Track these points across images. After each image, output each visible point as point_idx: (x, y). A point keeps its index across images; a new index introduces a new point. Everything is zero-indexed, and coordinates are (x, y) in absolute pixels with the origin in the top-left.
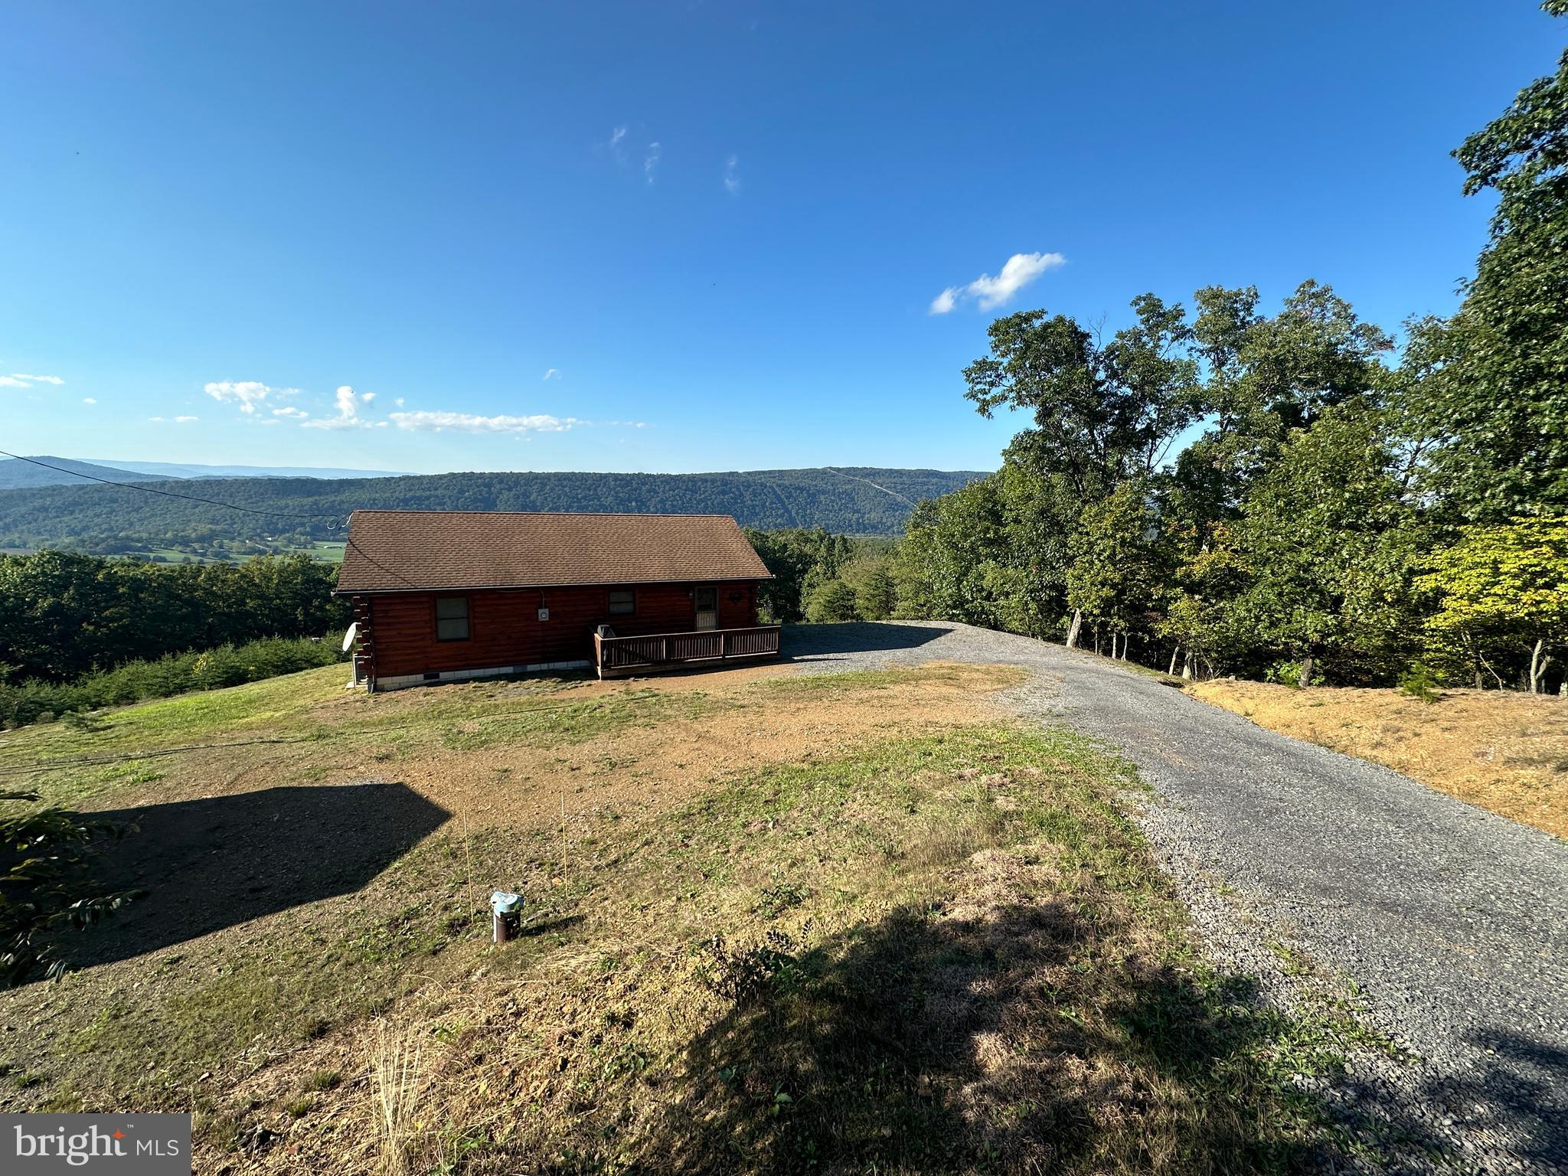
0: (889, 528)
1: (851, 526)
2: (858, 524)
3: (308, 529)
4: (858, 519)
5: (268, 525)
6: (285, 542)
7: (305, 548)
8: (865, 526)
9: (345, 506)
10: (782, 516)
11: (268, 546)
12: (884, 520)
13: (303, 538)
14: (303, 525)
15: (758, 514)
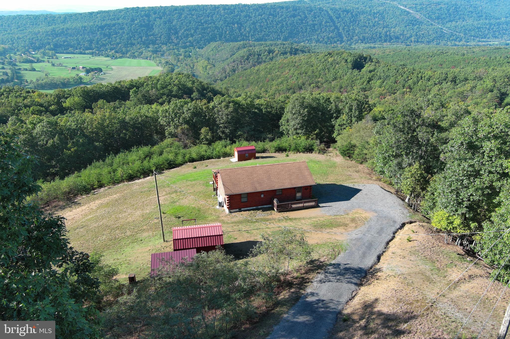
0: (408, 38)
1: (381, 37)
2: (386, 36)
3: (52, 46)
4: (386, 32)
5: (31, 44)
6: (42, 55)
7: (53, 58)
8: (390, 37)
9: (70, 31)
10: (333, 32)
11: (34, 57)
12: (405, 33)
13: (50, 52)
14: (49, 44)
15: (316, 31)
